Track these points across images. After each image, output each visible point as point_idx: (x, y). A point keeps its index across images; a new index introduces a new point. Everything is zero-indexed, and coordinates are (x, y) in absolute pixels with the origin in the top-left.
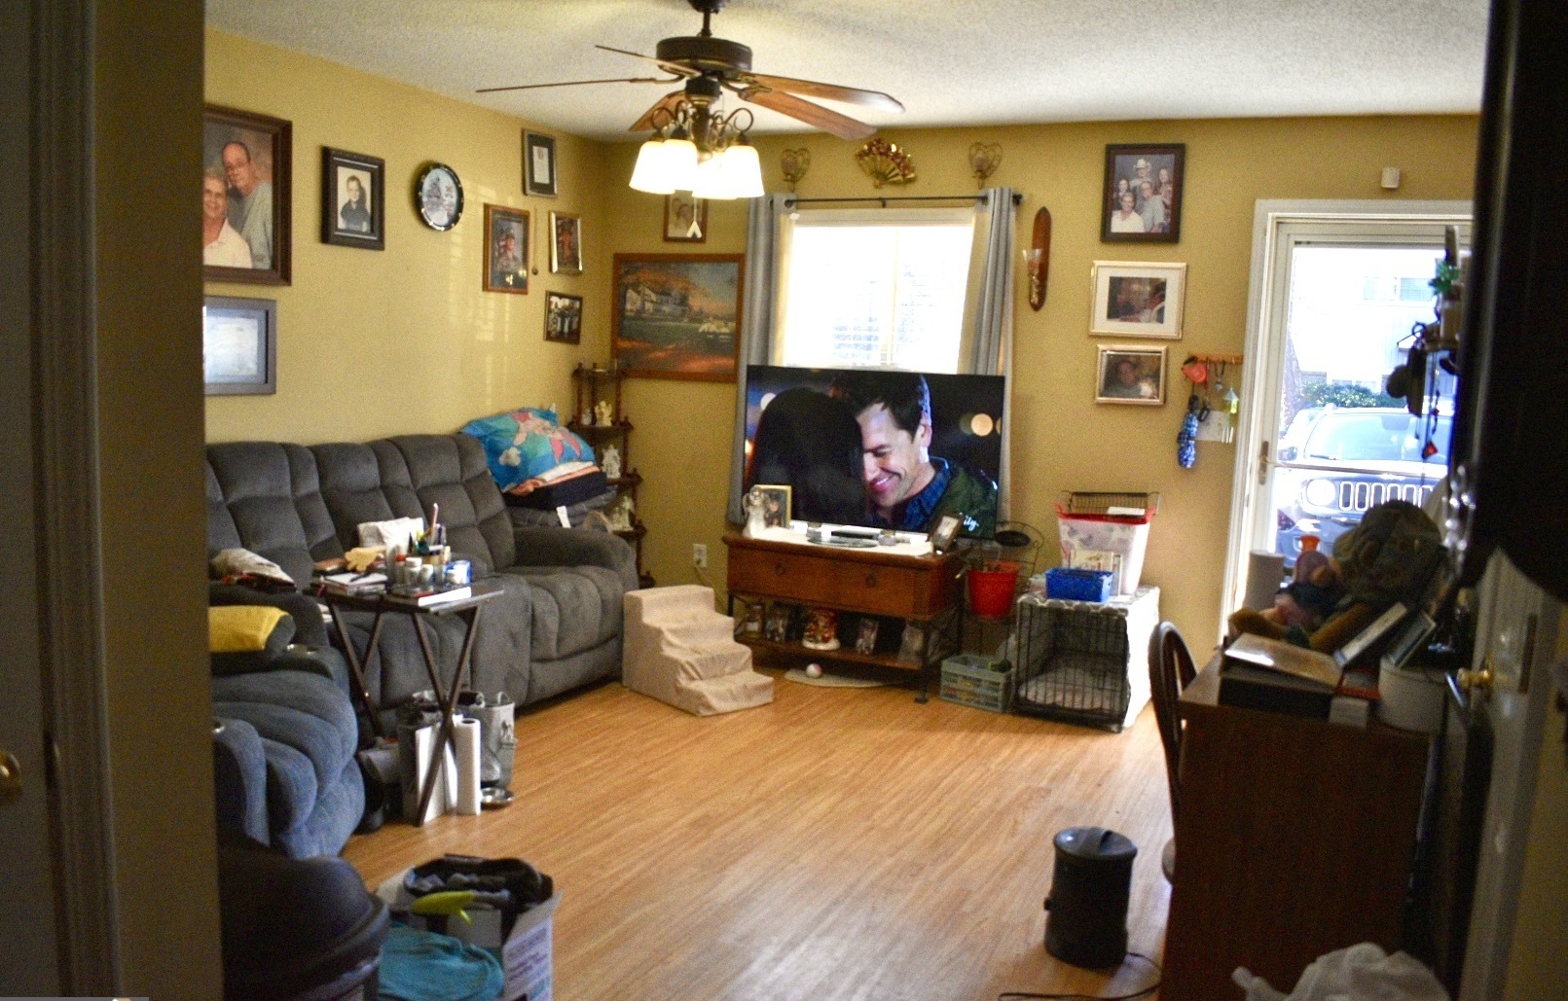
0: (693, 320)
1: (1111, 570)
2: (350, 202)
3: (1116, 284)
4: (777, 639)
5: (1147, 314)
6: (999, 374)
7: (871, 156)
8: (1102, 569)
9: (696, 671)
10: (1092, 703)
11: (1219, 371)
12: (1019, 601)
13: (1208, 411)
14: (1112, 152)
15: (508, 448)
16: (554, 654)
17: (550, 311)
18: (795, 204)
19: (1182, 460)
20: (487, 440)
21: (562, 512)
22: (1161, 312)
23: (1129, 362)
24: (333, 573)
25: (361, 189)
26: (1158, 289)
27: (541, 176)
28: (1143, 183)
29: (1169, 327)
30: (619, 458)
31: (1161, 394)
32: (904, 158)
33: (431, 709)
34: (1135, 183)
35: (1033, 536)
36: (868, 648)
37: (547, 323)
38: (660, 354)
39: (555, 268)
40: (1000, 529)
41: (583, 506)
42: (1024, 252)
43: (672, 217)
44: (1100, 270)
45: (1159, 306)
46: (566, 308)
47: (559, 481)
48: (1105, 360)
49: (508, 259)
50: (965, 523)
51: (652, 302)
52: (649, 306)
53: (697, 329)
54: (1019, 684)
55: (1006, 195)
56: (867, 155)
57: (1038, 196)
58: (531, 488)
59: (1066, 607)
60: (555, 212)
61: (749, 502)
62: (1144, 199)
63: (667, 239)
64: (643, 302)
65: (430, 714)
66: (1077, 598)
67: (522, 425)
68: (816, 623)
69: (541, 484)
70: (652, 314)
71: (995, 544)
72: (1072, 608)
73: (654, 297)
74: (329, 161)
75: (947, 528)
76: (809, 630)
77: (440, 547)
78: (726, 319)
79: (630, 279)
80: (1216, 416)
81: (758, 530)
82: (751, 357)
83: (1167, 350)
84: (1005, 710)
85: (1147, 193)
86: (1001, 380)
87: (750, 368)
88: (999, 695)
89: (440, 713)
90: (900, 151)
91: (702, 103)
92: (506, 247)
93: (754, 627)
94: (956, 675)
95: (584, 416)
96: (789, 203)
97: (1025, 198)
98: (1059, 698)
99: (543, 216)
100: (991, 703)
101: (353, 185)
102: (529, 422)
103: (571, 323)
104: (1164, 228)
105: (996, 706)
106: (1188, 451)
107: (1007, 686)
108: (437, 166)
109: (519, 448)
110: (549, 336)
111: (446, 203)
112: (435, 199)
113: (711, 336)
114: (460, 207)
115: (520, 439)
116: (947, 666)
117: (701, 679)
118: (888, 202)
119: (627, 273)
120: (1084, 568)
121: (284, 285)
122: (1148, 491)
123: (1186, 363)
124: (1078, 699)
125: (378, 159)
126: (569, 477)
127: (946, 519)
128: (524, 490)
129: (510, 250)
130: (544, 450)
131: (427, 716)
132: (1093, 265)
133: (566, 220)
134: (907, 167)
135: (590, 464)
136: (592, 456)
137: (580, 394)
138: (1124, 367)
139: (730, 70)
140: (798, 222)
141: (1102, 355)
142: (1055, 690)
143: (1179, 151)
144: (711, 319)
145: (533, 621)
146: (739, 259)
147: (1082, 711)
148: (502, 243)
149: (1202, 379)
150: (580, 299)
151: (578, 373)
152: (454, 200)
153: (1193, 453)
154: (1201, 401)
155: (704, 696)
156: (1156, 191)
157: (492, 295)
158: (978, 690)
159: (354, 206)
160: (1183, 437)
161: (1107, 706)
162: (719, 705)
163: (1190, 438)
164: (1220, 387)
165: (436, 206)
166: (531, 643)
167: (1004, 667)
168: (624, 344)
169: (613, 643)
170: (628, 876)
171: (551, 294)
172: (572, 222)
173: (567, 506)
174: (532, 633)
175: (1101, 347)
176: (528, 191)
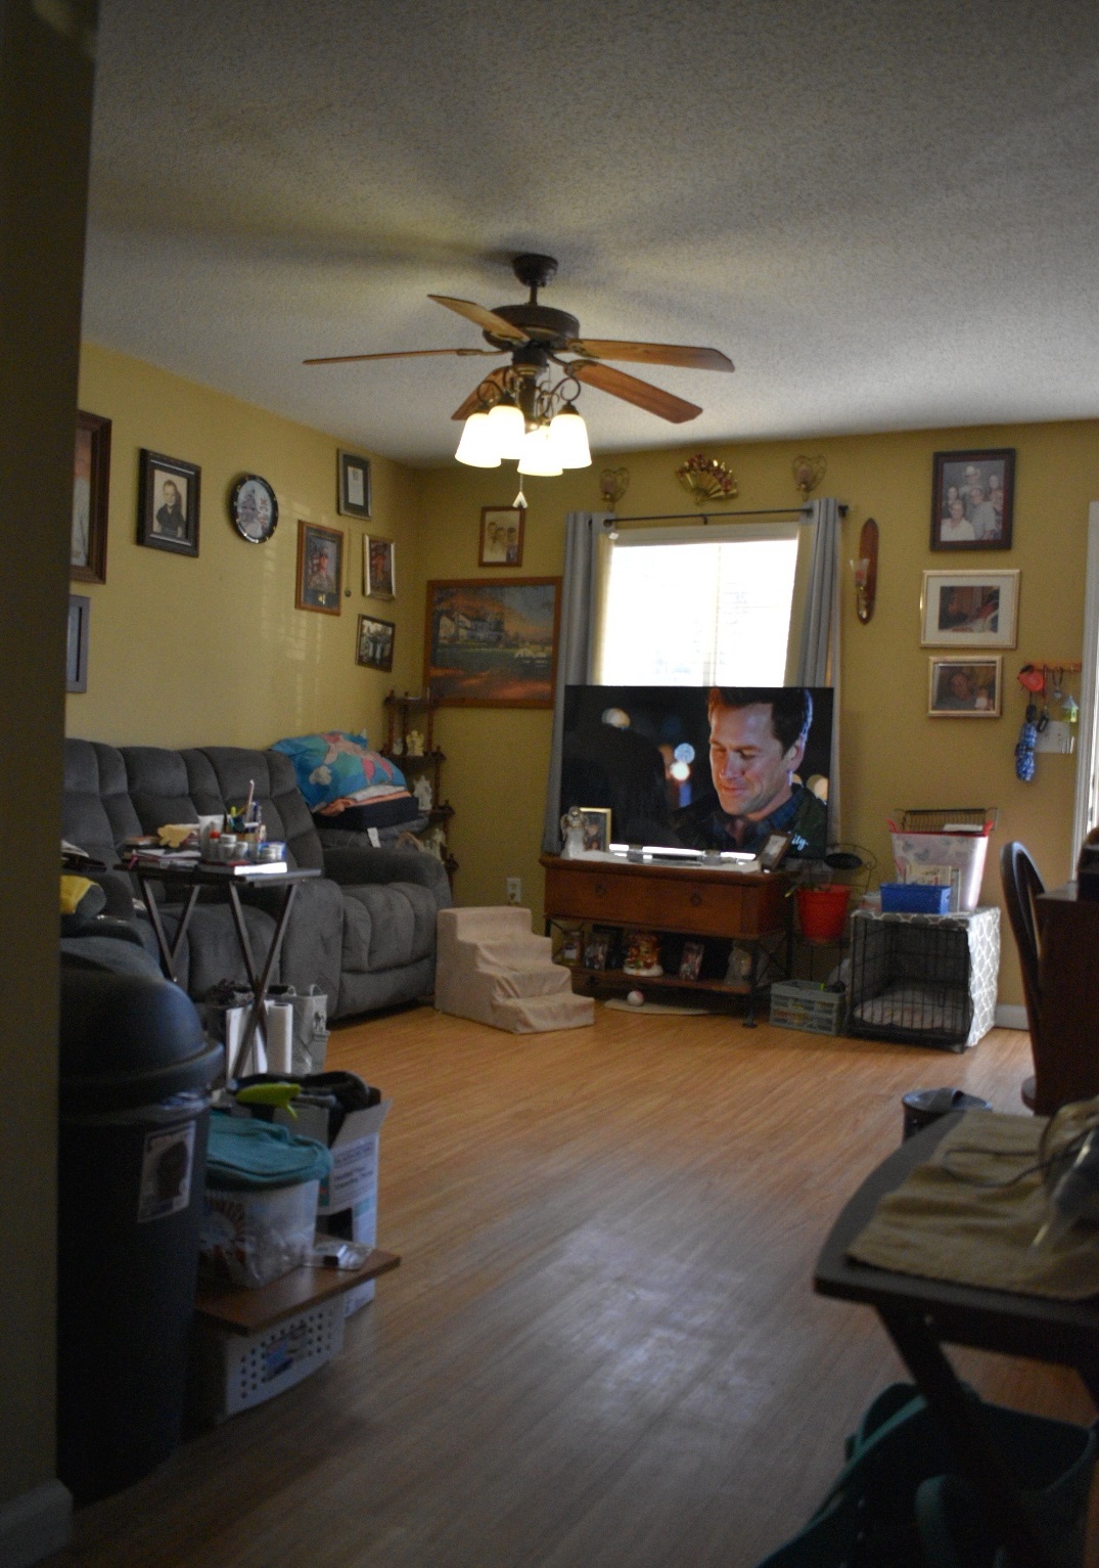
0: (508, 646)
1: (949, 884)
2: (166, 505)
3: (947, 593)
4: (596, 967)
5: (979, 623)
6: (828, 685)
7: (693, 472)
8: (939, 884)
9: (513, 989)
10: (933, 1021)
11: (1058, 680)
12: (853, 915)
13: (1047, 720)
14: (940, 459)
15: (319, 766)
16: (366, 966)
17: (361, 635)
18: (614, 524)
19: (1020, 773)
20: (297, 759)
21: (373, 834)
22: (995, 620)
23: (963, 674)
24: (146, 847)
25: (177, 495)
26: (990, 597)
27: (356, 497)
28: (972, 489)
29: (1004, 635)
30: (430, 790)
31: (997, 704)
32: (726, 473)
33: (243, 990)
34: (965, 489)
35: (865, 858)
36: (693, 973)
37: (359, 646)
38: (473, 682)
39: (368, 591)
40: (830, 852)
41: (395, 830)
42: (852, 562)
43: (488, 541)
44: (931, 580)
45: (993, 615)
46: (378, 634)
47: (370, 802)
48: (937, 672)
49: (321, 577)
50: (793, 842)
51: (466, 628)
52: (463, 632)
53: (513, 654)
54: (854, 1006)
55: (831, 509)
56: (688, 471)
57: (864, 507)
58: (341, 807)
59: (903, 920)
60: (369, 536)
61: (567, 824)
62: (975, 506)
63: (482, 564)
64: (458, 628)
65: (242, 995)
66: (914, 912)
67: (333, 746)
68: (638, 948)
69: (352, 804)
70: (467, 641)
71: (826, 868)
72: (909, 921)
73: (468, 624)
74: (147, 463)
75: (775, 846)
76: (631, 956)
77: (256, 824)
78: (542, 643)
79: (444, 606)
80: (1056, 727)
81: (576, 852)
82: (569, 676)
83: (1003, 660)
84: (839, 1033)
85: (978, 500)
86: (830, 691)
87: (568, 688)
88: (834, 1016)
89: (252, 994)
90: (722, 467)
91: (528, 373)
92: (320, 566)
93: (572, 954)
94: (786, 998)
95: (395, 745)
96: (608, 522)
97: (851, 508)
98: (897, 1018)
99: (358, 537)
100: (825, 1026)
101: (170, 489)
102: (340, 744)
103: (383, 650)
104: (995, 535)
105: (830, 1029)
106: (1027, 762)
107: (842, 1009)
108: (253, 477)
109: (329, 767)
110: (361, 661)
111: (261, 515)
112: (250, 511)
113: (528, 662)
114: (274, 520)
115: (330, 758)
116: (778, 989)
117: (518, 996)
118: (710, 519)
119: (441, 600)
120: (920, 883)
121: (99, 583)
122: (986, 807)
123: (1024, 670)
124: (917, 1018)
125: (194, 465)
126: (380, 800)
127: (773, 838)
128: (334, 810)
129: (323, 568)
130: (355, 770)
131: (239, 996)
132: (922, 575)
133: (380, 544)
134: (729, 482)
135: (402, 788)
136: (404, 782)
137: (391, 723)
138: (958, 679)
139: (557, 339)
140: (619, 543)
141: (935, 668)
142: (893, 1011)
143: (1009, 456)
144: (527, 644)
145: (345, 928)
146: (556, 582)
147: (921, 1031)
148: (316, 561)
149: (1040, 687)
150: (392, 625)
151: (389, 701)
152: (269, 513)
153: (1032, 765)
154: (1039, 710)
155: (521, 1012)
156: (986, 497)
157: (304, 613)
158: (812, 1013)
159: (170, 511)
160: (1022, 749)
161: (948, 1024)
162: (538, 1023)
163: (1028, 749)
164: (1059, 696)
165: (250, 518)
166: (343, 952)
167: (838, 988)
168: (437, 673)
169: (426, 963)
170: (447, 1155)
171: (365, 617)
172: (386, 547)
173: (378, 828)
174: (343, 941)
175: (933, 658)
176: (342, 511)
